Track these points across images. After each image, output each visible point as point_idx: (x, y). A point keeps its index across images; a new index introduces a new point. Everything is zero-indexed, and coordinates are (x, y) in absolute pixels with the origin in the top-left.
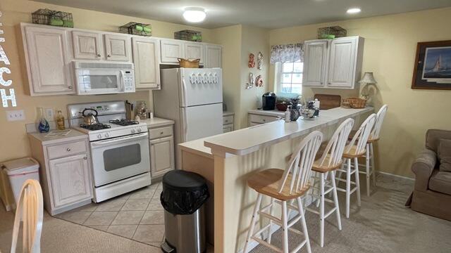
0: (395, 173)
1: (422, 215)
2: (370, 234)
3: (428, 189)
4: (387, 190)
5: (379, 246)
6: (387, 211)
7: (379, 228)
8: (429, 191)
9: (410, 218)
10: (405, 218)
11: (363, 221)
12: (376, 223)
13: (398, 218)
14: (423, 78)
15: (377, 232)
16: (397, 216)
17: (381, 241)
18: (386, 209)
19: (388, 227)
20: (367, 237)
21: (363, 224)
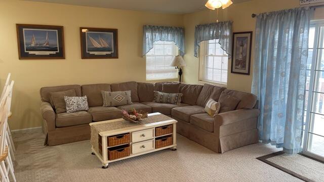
0: (22, 128)
1: (57, 146)
2: (37, 173)
3: (56, 127)
4: (25, 142)
5: (50, 176)
6: (36, 154)
7: (39, 166)
8: (57, 129)
9: (53, 151)
10: (49, 153)
11: (25, 168)
12: (35, 164)
13: (45, 155)
14: (26, 51)
15: (41, 169)
16: (44, 154)
17: (48, 173)
18: (34, 153)
19: (44, 163)
20: (37, 176)
21: (27, 169)
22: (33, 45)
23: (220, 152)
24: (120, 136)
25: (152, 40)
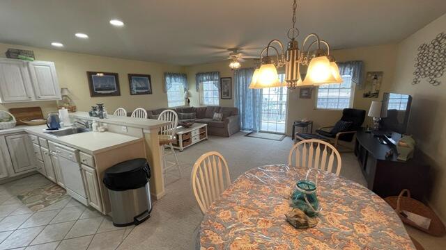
14: (95, 91)
22: (100, 87)
23: (228, 137)
24: (187, 134)
25: (171, 82)
